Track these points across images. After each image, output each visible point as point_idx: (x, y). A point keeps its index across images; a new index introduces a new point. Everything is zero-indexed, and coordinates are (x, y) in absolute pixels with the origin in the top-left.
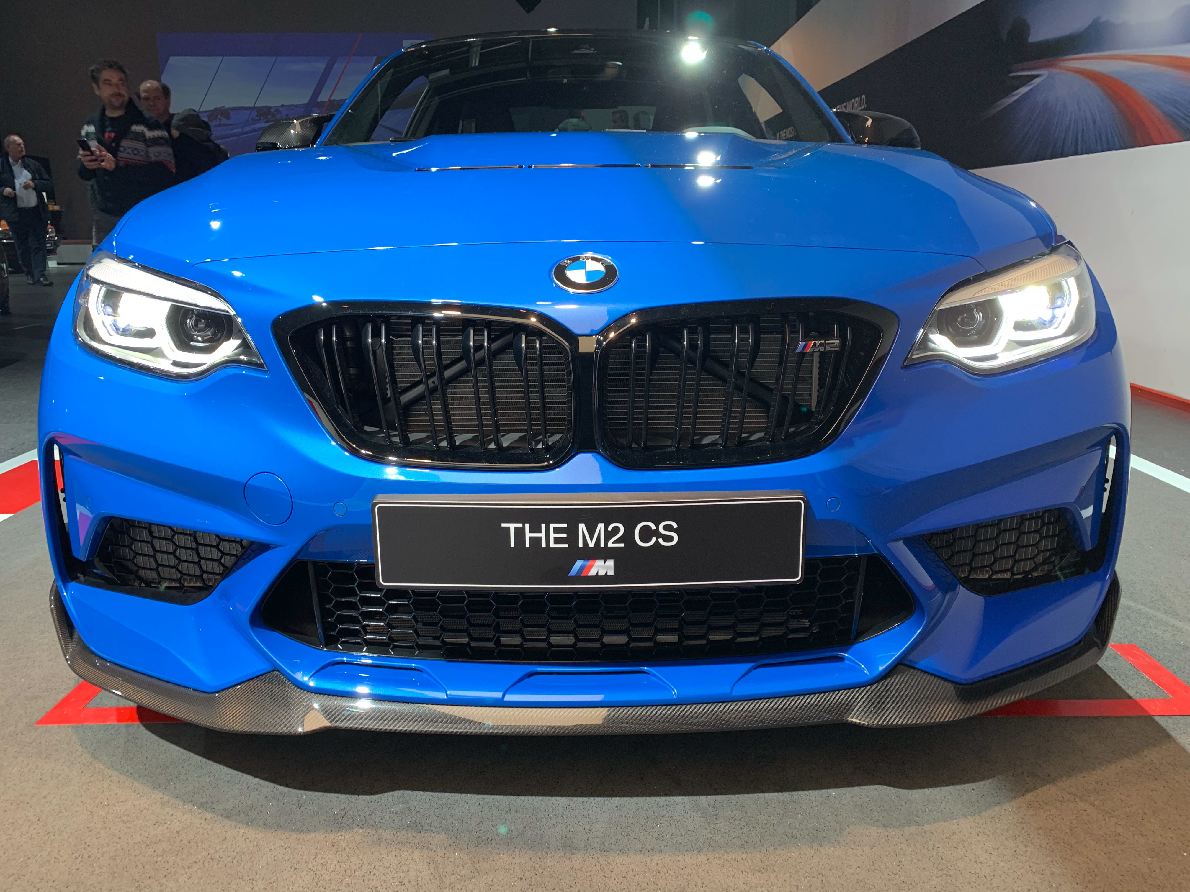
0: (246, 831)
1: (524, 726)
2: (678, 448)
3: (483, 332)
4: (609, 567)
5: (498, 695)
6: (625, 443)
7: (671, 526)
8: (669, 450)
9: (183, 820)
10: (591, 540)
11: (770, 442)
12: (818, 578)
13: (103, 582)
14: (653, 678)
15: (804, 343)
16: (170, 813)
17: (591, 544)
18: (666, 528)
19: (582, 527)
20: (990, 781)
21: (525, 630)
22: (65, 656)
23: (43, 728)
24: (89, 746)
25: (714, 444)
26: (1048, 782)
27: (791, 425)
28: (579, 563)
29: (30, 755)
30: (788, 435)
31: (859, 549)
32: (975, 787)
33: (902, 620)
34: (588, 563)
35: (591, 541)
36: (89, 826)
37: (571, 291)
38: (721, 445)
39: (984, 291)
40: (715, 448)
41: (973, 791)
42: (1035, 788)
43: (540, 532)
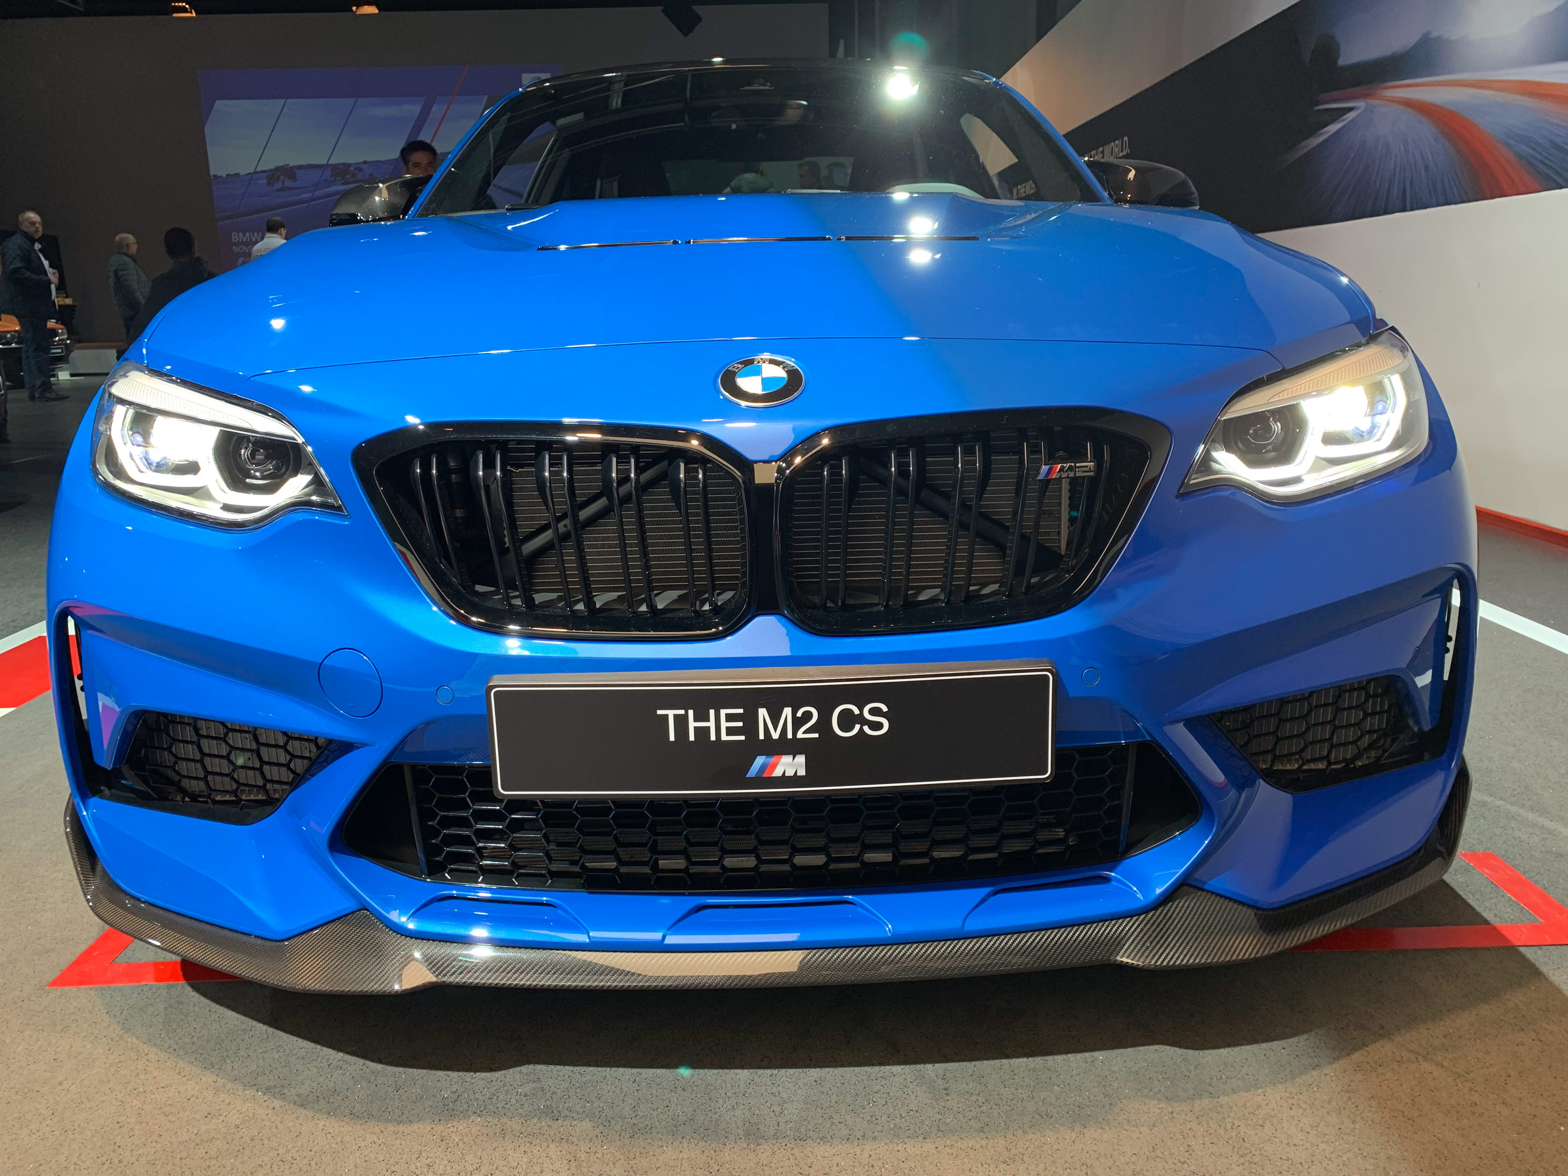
0: (328, 1124)
1: (692, 977)
2: (887, 606)
3: (629, 459)
4: (800, 765)
5: (656, 936)
6: (817, 601)
7: (879, 709)
8: (875, 609)
9: (243, 1110)
10: (775, 729)
11: (1007, 596)
12: (1074, 774)
13: (134, 796)
14: (860, 909)
15: (1048, 467)
16: (227, 1101)
17: (775, 735)
18: (873, 712)
19: (763, 712)
20: (1305, 1036)
21: (690, 849)
22: (85, 895)
23: (58, 991)
24: (118, 1014)
25: (933, 600)
26: (1382, 1036)
27: (1035, 573)
28: (760, 761)
29: (41, 1027)
30: (1029, 587)
31: (1127, 735)
32: (1285, 1045)
33: (1183, 828)
34: (772, 760)
35: (775, 731)
36: (120, 1120)
37: (744, 404)
38: (943, 601)
39: (1281, 394)
40: (935, 605)
41: (1283, 1050)
42: (1365, 1045)
43: (708, 720)
